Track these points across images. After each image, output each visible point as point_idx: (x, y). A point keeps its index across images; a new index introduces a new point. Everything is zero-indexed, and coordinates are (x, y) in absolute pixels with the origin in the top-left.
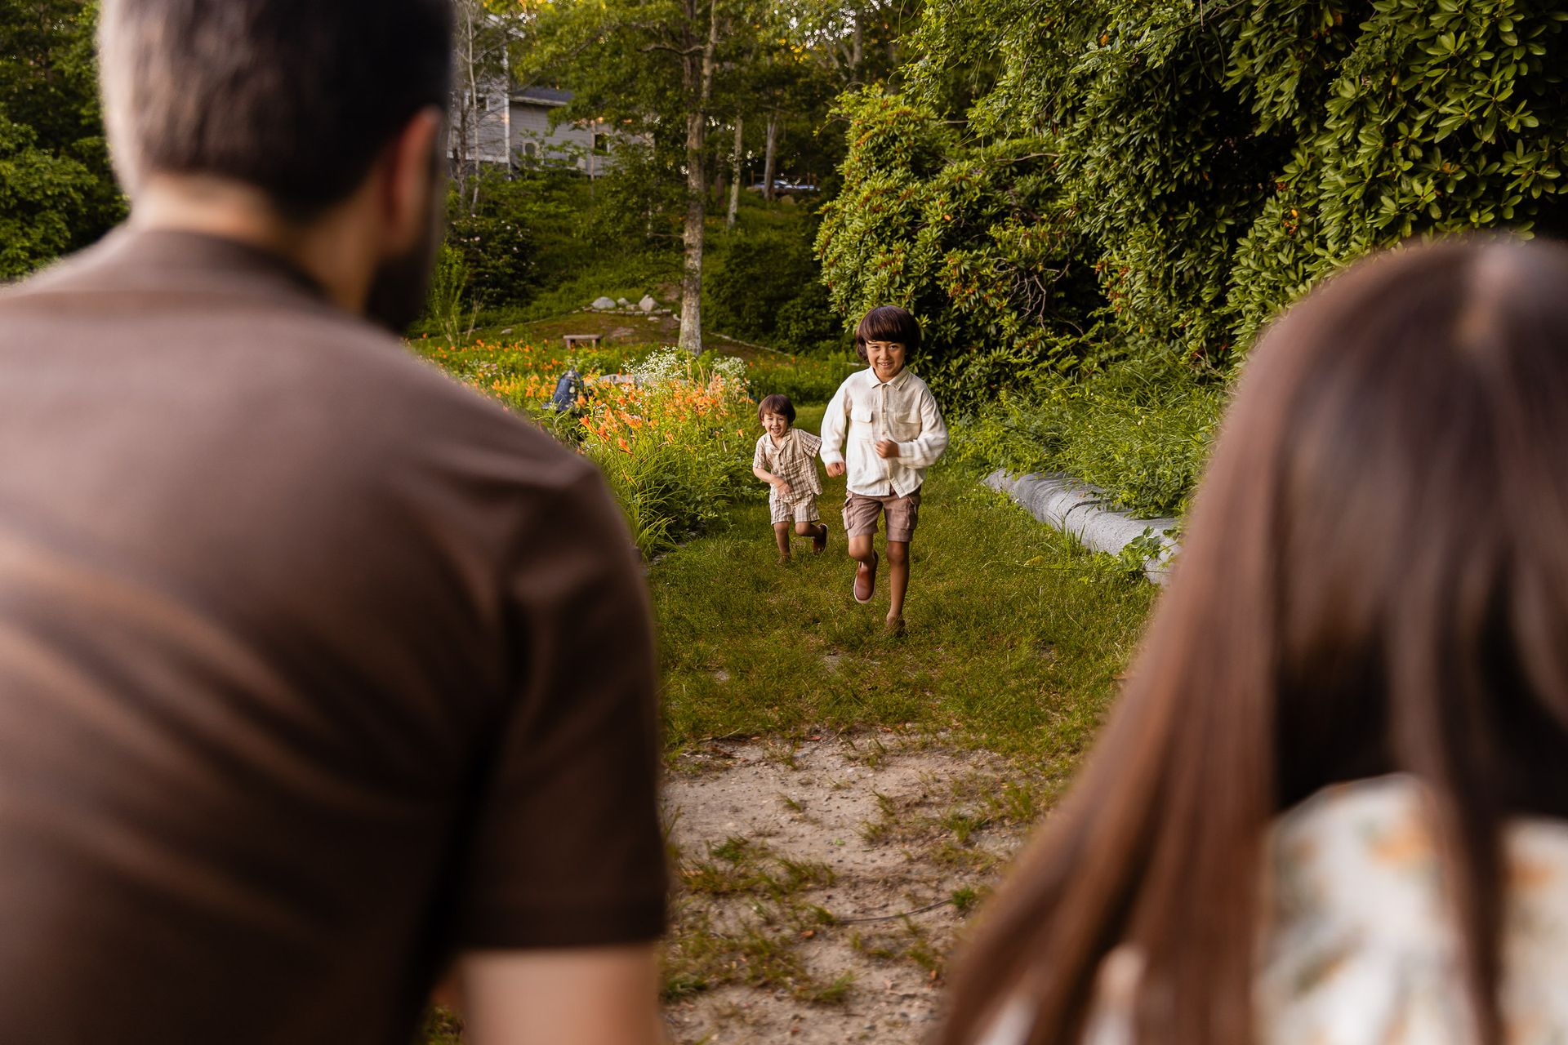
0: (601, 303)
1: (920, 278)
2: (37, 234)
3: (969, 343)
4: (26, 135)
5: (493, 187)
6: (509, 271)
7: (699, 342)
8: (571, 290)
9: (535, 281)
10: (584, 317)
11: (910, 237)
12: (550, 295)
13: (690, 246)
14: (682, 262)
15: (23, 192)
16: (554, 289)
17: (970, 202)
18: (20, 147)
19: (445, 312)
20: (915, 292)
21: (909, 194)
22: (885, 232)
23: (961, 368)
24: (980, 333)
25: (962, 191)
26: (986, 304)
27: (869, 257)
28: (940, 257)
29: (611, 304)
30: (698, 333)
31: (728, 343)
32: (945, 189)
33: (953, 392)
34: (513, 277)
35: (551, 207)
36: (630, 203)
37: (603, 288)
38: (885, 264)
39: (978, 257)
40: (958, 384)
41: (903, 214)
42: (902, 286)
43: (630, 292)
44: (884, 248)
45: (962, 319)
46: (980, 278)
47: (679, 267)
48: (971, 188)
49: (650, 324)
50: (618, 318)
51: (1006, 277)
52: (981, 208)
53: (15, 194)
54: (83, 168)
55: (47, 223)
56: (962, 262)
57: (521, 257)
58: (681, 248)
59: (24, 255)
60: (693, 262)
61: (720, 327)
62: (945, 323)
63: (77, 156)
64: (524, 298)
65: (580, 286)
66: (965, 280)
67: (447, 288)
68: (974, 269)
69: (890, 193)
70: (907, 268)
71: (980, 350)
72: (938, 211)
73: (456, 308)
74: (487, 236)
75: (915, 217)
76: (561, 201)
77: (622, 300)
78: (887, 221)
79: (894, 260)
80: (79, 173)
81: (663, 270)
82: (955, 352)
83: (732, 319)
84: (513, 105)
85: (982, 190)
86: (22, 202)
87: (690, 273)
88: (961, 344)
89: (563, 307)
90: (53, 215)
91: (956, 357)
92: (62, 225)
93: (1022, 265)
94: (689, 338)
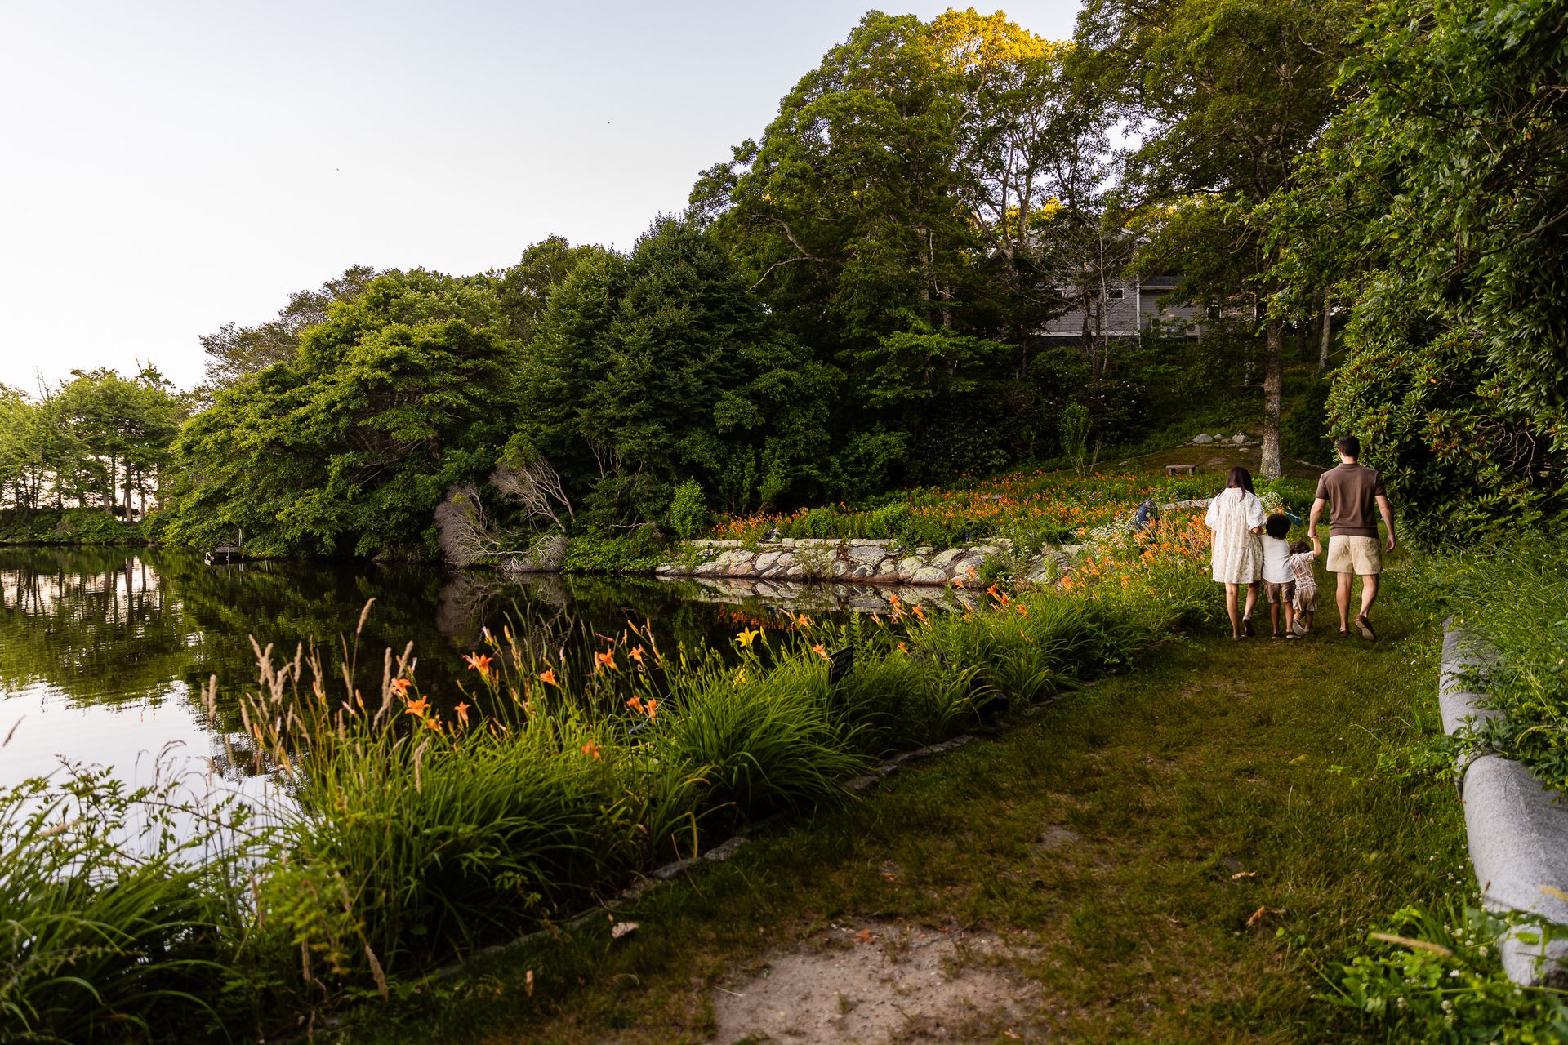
0: (1200, 439)
1: (1404, 435)
2: (810, 414)
3: (1457, 489)
4: (808, 353)
5: (1117, 357)
6: (1127, 418)
7: (1278, 468)
8: (1177, 430)
9: (1147, 424)
10: (1185, 450)
11: (1397, 400)
12: (1158, 435)
13: (1270, 393)
14: (1263, 406)
15: (803, 389)
16: (1164, 430)
17: (1462, 364)
18: (804, 361)
19: (1074, 453)
20: (1398, 448)
21: (1397, 363)
22: (1373, 395)
23: (1447, 514)
24: (1469, 481)
25: (1454, 355)
26: (1469, 457)
27: (1359, 417)
28: (1421, 416)
29: (1209, 439)
30: (1277, 461)
31: (1307, 468)
32: (1436, 354)
33: (1440, 534)
34: (1130, 423)
35: (1162, 368)
36: (1216, 364)
37: (1203, 427)
38: (1369, 424)
39: (1460, 416)
40: (1444, 527)
41: (1392, 380)
42: (1385, 442)
43: (1224, 430)
44: (1371, 409)
45: (1449, 471)
46: (1462, 434)
47: (1260, 411)
48: (1461, 353)
49: (1240, 454)
50: (1213, 450)
51: (1489, 433)
52: (1473, 368)
53: (798, 391)
54: (839, 370)
55: (817, 407)
56: (1442, 421)
57: (1138, 407)
58: (1262, 394)
59: (802, 428)
60: (1273, 405)
61: (1300, 455)
62: (1431, 474)
63: (837, 363)
64: (1138, 438)
65: (1184, 426)
66: (1446, 436)
67: (1076, 435)
68: (1455, 426)
69: (1380, 362)
70: (1391, 426)
71: (1468, 497)
72: (1425, 374)
73: (1083, 448)
74: (1110, 394)
75: (1404, 380)
76: (1173, 362)
77: (1218, 436)
78: (1375, 387)
79: (1378, 421)
80: (836, 375)
81: (1248, 412)
82: (1444, 497)
83: (1311, 448)
84: (1142, 292)
85: (1473, 353)
86: (802, 395)
87: (1270, 414)
88: (1449, 491)
89: (1169, 443)
90: (820, 402)
91: (1444, 503)
92: (824, 408)
93: (1510, 419)
94: (1269, 466)
